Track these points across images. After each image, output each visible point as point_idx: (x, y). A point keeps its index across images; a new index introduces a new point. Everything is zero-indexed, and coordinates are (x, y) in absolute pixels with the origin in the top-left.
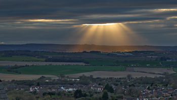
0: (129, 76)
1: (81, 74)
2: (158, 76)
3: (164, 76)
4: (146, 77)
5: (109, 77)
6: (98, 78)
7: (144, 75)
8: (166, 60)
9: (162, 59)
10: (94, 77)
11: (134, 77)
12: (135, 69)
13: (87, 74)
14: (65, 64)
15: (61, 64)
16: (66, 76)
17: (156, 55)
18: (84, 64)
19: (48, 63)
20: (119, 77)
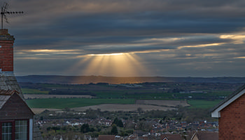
0: (139, 109)
1: (88, 108)
2: (171, 109)
3: (177, 109)
4: (158, 110)
5: (117, 110)
6: (106, 112)
7: (155, 108)
8: (178, 92)
9: (174, 91)
10: (102, 110)
11: (145, 110)
12: (146, 101)
13: (94, 108)
14: (70, 96)
15: (66, 96)
16: (71, 109)
17: (169, 87)
18: (91, 97)
19: (52, 96)
20: (129, 110)
